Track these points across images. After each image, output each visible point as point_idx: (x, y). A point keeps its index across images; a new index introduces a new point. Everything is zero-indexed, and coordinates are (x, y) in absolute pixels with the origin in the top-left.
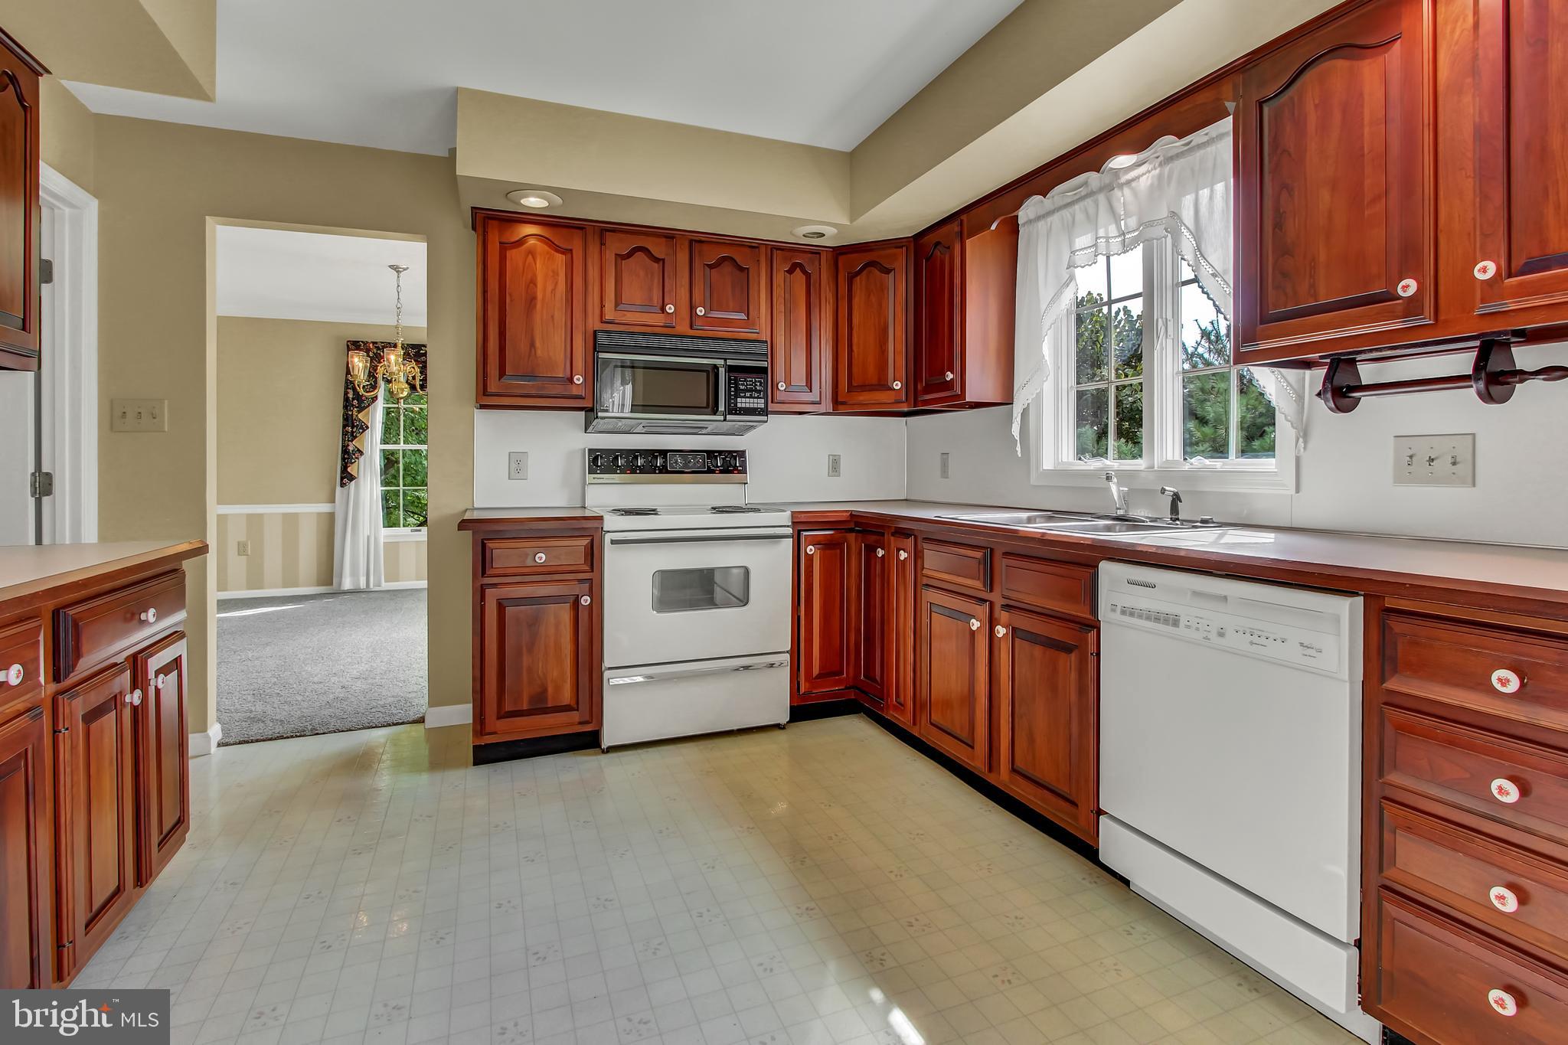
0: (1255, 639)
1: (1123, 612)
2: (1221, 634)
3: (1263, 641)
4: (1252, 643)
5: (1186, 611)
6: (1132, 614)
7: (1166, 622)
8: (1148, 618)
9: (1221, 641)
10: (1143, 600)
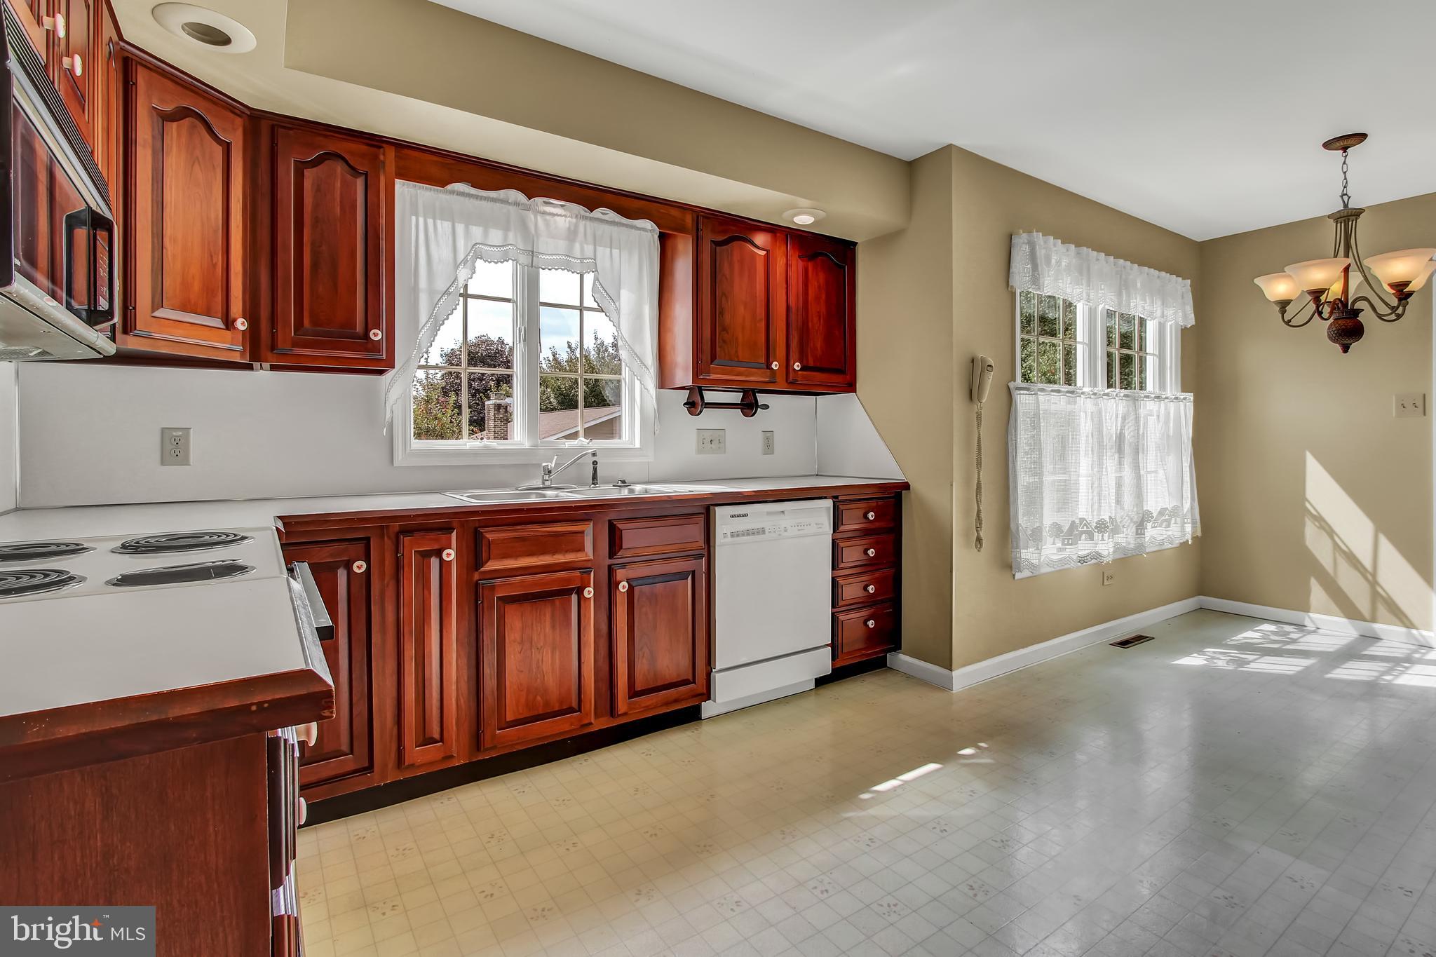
0: (800, 528)
1: (732, 536)
2: (786, 531)
3: (803, 527)
4: (799, 530)
5: (766, 523)
6: (738, 536)
7: (758, 533)
8: (748, 534)
9: (786, 534)
10: (741, 524)
